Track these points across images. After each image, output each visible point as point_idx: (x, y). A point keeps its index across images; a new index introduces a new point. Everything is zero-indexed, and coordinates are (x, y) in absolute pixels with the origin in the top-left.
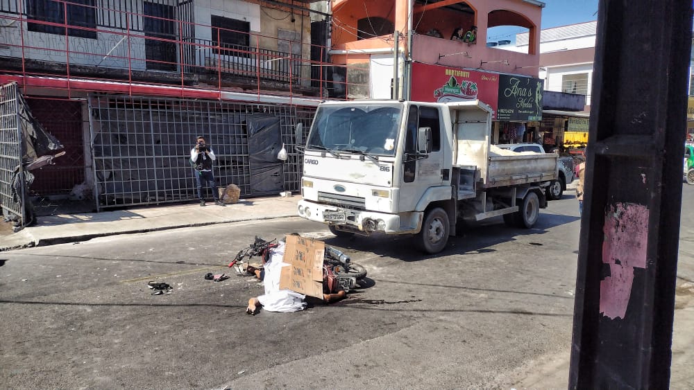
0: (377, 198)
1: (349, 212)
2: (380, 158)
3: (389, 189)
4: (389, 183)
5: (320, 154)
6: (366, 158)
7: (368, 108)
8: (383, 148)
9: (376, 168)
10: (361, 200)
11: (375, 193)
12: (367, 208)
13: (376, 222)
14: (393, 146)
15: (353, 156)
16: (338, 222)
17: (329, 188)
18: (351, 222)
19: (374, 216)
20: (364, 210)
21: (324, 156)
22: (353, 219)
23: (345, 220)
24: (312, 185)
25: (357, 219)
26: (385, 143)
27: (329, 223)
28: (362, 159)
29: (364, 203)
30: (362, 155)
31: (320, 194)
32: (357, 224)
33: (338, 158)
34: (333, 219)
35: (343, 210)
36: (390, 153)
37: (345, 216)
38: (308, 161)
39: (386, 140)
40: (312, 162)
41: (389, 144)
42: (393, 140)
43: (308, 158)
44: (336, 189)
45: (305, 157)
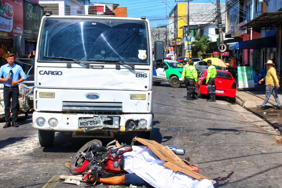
0: (135, 101)
1: (105, 117)
2: (136, 67)
3: (146, 93)
4: (146, 87)
5: (65, 65)
6: (121, 67)
7: (112, 23)
8: (137, 57)
9: (132, 75)
10: (118, 105)
11: (132, 97)
13: (137, 122)
14: (146, 56)
15: (106, 66)
16: (94, 127)
17: (81, 97)
18: (109, 126)
19: (135, 117)
20: (122, 113)
21: (69, 67)
22: (110, 122)
23: (101, 125)
24: (52, 95)
25: (117, 122)
26: (138, 53)
27: (84, 129)
28: (118, 68)
29: (121, 107)
30: (118, 64)
31: (65, 104)
32: (117, 127)
33: (88, 67)
34: (89, 125)
35: (99, 116)
36: (145, 62)
37: (102, 121)
38: (45, 73)
39: (139, 51)
40: (52, 73)
41: (142, 54)
42: (145, 51)
43: (44, 69)
44: (88, 96)
45: (40, 69)
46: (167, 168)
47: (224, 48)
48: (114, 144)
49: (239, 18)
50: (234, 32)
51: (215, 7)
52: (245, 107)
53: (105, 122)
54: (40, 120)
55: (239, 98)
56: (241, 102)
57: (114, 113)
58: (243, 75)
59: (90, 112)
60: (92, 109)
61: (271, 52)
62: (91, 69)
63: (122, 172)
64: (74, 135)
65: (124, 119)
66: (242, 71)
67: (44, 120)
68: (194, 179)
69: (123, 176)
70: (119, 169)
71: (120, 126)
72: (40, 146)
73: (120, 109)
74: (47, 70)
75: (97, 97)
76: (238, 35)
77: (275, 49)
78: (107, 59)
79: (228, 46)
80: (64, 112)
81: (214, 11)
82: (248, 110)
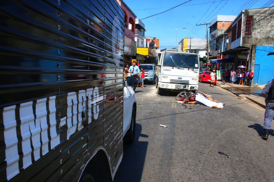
1: (184, 85)
2: (194, 69)
3: (197, 78)
4: (197, 76)
5: (172, 68)
8: (195, 66)
9: (193, 72)
10: (188, 81)
11: (193, 79)
12: (190, 84)
13: (194, 87)
15: (185, 69)
17: (176, 78)
18: (185, 88)
19: (193, 86)
20: (188, 84)
21: (173, 68)
22: (185, 87)
23: (182, 88)
24: (167, 77)
25: (187, 87)
26: (195, 65)
27: (177, 89)
28: (189, 70)
29: (189, 82)
30: (189, 68)
31: (171, 80)
32: (187, 89)
33: (179, 69)
34: (179, 88)
35: (182, 85)
36: (197, 68)
37: (183, 86)
38: (165, 70)
39: (196, 64)
40: (167, 70)
41: (196, 66)
42: (197, 65)
43: (165, 69)
44: (179, 78)
45: (163, 69)
46: (209, 100)
47: (209, 61)
48: (191, 93)
49: (215, 48)
50: (213, 54)
51: (206, 43)
52: (221, 87)
53: (184, 87)
54: (163, 85)
55: (218, 83)
56: (219, 85)
57: (186, 84)
58: (219, 74)
59: (178, 83)
60: (180, 82)
61: (231, 64)
62: (180, 70)
63: (195, 100)
64: (172, 91)
65: (190, 86)
66: (218, 72)
67: (164, 85)
68: (217, 103)
69: (196, 102)
70: (194, 100)
71: (188, 88)
72: (157, 94)
73: (188, 83)
74: (166, 69)
75: (181, 78)
76: (215, 56)
77: (232, 64)
78: (185, 67)
79: (211, 61)
80: (170, 83)
81: (206, 45)
82: (223, 88)
